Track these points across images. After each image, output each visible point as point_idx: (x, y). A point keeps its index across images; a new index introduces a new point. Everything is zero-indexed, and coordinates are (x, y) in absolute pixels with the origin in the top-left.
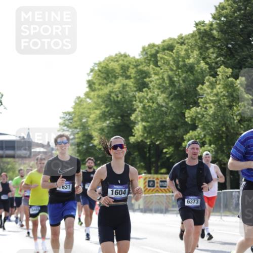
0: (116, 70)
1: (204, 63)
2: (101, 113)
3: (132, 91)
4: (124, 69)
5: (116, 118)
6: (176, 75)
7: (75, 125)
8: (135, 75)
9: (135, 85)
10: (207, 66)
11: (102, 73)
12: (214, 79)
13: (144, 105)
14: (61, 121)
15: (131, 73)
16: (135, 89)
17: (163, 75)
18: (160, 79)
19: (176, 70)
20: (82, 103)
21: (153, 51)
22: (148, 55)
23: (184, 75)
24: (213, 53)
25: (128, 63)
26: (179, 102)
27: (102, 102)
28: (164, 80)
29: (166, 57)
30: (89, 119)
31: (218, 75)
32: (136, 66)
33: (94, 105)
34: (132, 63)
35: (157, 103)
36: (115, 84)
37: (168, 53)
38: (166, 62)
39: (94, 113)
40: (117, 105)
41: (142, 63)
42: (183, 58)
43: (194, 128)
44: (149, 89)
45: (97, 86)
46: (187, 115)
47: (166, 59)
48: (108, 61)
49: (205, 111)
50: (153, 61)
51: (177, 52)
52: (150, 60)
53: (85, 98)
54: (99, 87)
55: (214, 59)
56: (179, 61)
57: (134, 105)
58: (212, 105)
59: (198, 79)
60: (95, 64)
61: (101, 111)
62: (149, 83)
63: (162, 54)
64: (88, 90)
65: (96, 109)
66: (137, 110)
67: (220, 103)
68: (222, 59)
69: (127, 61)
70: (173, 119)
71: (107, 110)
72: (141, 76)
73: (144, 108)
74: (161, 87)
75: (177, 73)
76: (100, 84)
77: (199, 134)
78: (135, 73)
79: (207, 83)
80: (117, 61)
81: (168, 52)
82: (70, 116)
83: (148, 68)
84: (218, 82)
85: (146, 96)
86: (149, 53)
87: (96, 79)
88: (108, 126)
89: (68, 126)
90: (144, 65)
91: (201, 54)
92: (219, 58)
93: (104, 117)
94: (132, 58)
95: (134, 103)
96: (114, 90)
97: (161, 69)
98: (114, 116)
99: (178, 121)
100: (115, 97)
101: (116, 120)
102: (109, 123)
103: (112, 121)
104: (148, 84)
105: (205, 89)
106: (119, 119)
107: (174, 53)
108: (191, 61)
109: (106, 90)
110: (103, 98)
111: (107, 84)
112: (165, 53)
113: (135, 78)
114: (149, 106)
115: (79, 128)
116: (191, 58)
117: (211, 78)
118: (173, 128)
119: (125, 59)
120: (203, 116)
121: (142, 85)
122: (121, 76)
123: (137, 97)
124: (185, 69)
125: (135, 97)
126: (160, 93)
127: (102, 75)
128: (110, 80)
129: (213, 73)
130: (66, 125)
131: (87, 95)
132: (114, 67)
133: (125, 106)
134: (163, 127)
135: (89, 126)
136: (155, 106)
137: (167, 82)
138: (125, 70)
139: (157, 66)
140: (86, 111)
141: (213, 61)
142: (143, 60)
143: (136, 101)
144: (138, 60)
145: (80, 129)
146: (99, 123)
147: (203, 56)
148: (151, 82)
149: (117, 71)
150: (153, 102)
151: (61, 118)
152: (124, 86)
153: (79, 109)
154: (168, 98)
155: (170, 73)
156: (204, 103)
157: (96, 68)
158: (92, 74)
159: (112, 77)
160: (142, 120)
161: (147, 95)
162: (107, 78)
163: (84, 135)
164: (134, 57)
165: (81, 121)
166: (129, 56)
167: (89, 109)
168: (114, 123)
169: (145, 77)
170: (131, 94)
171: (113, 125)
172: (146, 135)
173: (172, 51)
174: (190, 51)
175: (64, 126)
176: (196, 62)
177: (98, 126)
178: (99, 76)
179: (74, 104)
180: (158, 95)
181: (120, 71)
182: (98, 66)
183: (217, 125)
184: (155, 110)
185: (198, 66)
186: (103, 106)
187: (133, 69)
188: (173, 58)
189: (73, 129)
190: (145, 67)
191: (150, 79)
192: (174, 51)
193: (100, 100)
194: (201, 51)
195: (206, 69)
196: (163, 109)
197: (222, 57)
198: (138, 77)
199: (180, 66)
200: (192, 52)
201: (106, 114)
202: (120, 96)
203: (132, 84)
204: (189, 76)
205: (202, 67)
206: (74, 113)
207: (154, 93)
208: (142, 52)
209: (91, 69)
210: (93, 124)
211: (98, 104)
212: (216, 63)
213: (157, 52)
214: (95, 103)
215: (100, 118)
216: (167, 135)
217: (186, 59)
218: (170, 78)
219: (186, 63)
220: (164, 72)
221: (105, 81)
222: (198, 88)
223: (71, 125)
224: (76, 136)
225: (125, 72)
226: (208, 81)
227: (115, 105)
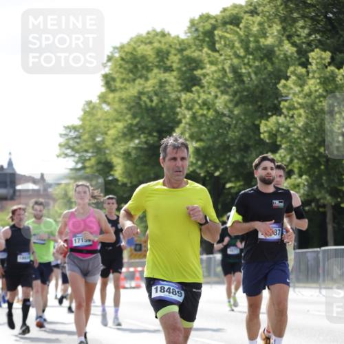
0: (148, 57)
1: (290, 45)
2: (125, 127)
3: (175, 91)
4: (162, 55)
5: (150, 134)
6: (244, 64)
8: (179, 66)
9: (180, 81)
10: (295, 49)
11: (127, 62)
12: (304, 70)
13: (194, 114)
14: (62, 140)
15: (172, 62)
16: (180, 88)
17: (224, 64)
18: (219, 70)
19: (245, 57)
20: (94, 111)
21: (208, 27)
22: (200, 33)
23: (257, 64)
24: (303, 27)
25: (167, 46)
26: (250, 107)
27: (127, 108)
28: (226, 72)
29: (228, 35)
30: (107, 137)
31: (310, 64)
32: (181, 51)
33: (114, 114)
34: (173, 46)
35: (216, 111)
36: (147, 79)
37: (231, 29)
38: (227, 43)
39: (115, 127)
40: (151, 114)
41: (190, 46)
42: (255, 36)
43: (275, 148)
44: (202, 87)
45: (118, 84)
46: (263, 128)
47: (228, 38)
48: (135, 43)
49: (291, 122)
50: (208, 42)
51: (246, 27)
52: (203, 41)
53: (100, 104)
54: (122, 85)
55: (305, 38)
56: (249, 41)
57: (177, 114)
58: (302, 111)
59: (280, 70)
60: (115, 48)
61: (126, 124)
62: (202, 77)
63: (222, 30)
64: (103, 90)
65: (118, 120)
66: (184, 121)
67: (316, 108)
68: (319, 37)
69: (165, 43)
70: (242, 135)
71: (135, 122)
72: (188, 66)
73: (194, 117)
74: (220, 84)
75: (246, 61)
76: (123, 80)
78: (179, 63)
79: (293, 78)
80: (151, 43)
81: (231, 27)
82: (76, 133)
83: (200, 53)
84: (311, 75)
85: (196, 98)
86: (201, 29)
87: (117, 72)
88: (136, 148)
89: (73, 148)
90: (194, 48)
91: (284, 29)
92: (313, 36)
93: (130, 133)
94: (174, 38)
95: (178, 110)
96: (146, 90)
97: (221, 55)
98: (147, 131)
100: (148, 101)
101: (150, 138)
102: (139, 144)
103: (144, 140)
104: (200, 80)
105: (290, 89)
106: (155, 136)
107: (240, 29)
108: (269, 41)
109: (133, 91)
110: (129, 103)
111: (134, 80)
112: (227, 29)
113: (179, 69)
114: (203, 115)
115: (91, 151)
116: (268, 37)
117: (300, 68)
118: (242, 150)
119: (163, 40)
120: (288, 129)
122: (157, 67)
123: (182, 100)
124: (259, 54)
125: (180, 101)
126: (219, 94)
127: (126, 66)
128: (139, 74)
129: (303, 60)
130: (70, 147)
131: (103, 98)
132: (145, 53)
133: (164, 115)
134: (226, 148)
135: (106, 148)
136: (211, 114)
137: (231, 75)
138: (163, 57)
139: (214, 50)
140: (102, 124)
141: (304, 40)
142: (192, 41)
143: (180, 107)
144: (183, 41)
145: (93, 152)
146: (122, 143)
147: (287, 33)
148: (205, 75)
149: (150, 60)
150: (209, 109)
151: (61, 135)
152: (162, 83)
153: (90, 121)
154: (231, 101)
155: (236, 61)
156: (289, 109)
157: (117, 55)
158: (109, 64)
159: (143, 68)
160: (192, 137)
161: (199, 97)
162: (134, 70)
163: (99, 163)
164: (178, 37)
165: (94, 139)
166: (169, 34)
167: (107, 120)
168: (146, 143)
169: (196, 68)
170: (173, 96)
171: (145, 146)
172: (200, 163)
173: (238, 25)
174: (266, 24)
175: (67, 149)
176: (277, 42)
177: (121, 147)
178: (121, 66)
179: (82, 113)
180: (216, 97)
181: (155, 58)
182: (120, 51)
183: (311, 144)
184: (211, 122)
185: (279, 50)
186: (129, 116)
187: (175, 55)
188: (240, 36)
189: (82, 154)
190: (194, 51)
191: (204, 71)
192: (241, 26)
193: (124, 106)
194: (284, 24)
195: (292, 53)
196: (225, 119)
197: (318, 33)
198: (184, 69)
199: (250, 50)
200: (270, 27)
201: (133, 128)
202: (155, 99)
203: (174, 80)
204: (264, 65)
205: (287, 51)
206: (82, 127)
207: (210, 93)
208: (190, 28)
209: (108, 56)
210: (113, 145)
211: (121, 113)
212: (309, 44)
213: (214, 28)
214: (116, 110)
215: (125, 135)
216: (232, 160)
217: (262, 37)
218: (234, 70)
219: (261, 44)
220: (225, 59)
221: (131, 75)
222: (280, 86)
223: (77, 147)
224: (87, 164)
225: (162, 61)
226: (293, 73)
227: (148, 114)
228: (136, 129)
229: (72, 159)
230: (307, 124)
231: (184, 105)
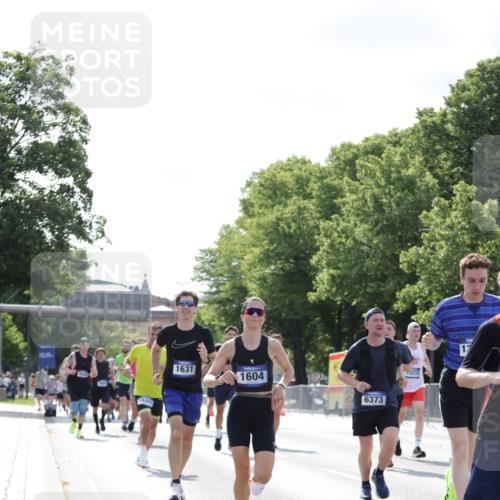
0: (287, 184)
1: (431, 176)
2: (262, 253)
3: (314, 218)
4: (302, 183)
5: (287, 260)
6: (385, 194)
7: (220, 270)
8: (318, 193)
9: (319, 209)
10: (436, 181)
11: (266, 188)
12: (447, 202)
13: (333, 241)
14: (198, 264)
15: (312, 190)
16: (318, 215)
17: (364, 193)
18: (360, 199)
19: (385, 186)
20: (231, 236)
21: (349, 155)
22: (341, 162)
23: (399, 194)
24: (445, 160)
25: (307, 173)
26: (390, 237)
27: (264, 234)
28: (366, 201)
29: (370, 165)
30: (243, 262)
31: (454, 195)
32: (321, 178)
33: (251, 239)
34: (314, 174)
35: (354, 239)
36: (286, 206)
37: (373, 159)
38: (369, 172)
39: (251, 252)
40: (289, 240)
41: (330, 174)
42: (397, 166)
43: (413, 279)
45: (256, 209)
46: (402, 258)
47: (370, 168)
48: (275, 169)
49: (432, 254)
50: (349, 171)
51: (387, 157)
52: (344, 169)
53: (237, 228)
54: (260, 211)
55: (448, 170)
56: (391, 172)
57: (316, 241)
58: (443, 243)
59: (420, 202)
60: (254, 174)
61: (262, 250)
62: (342, 206)
63: (363, 159)
64: (241, 214)
65: (254, 246)
66: (321, 248)
67: (457, 240)
68: (461, 170)
69: (305, 171)
70: (380, 264)
71: (272, 248)
72: (328, 194)
73: (332, 246)
74: (360, 212)
75: (387, 191)
76: (261, 206)
77: (421, 290)
78: (319, 190)
79: (436, 209)
80: (291, 170)
81: (373, 156)
82: (212, 257)
83: (340, 181)
84: (454, 207)
85: (335, 226)
86: (342, 158)
87: (255, 198)
88: (273, 274)
89: (208, 272)
90: (335, 176)
91: (426, 160)
92: (456, 169)
93: (266, 258)
94: (314, 166)
95: (316, 237)
96: (285, 216)
97: (362, 184)
98: (283, 257)
99: (388, 267)
100: (285, 227)
101: (286, 265)
102: (275, 270)
103: (280, 266)
104: (340, 208)
105: (432, 218)
106: (291, 263)
107: (382, 159)
108: (411, 171)
109: (271, 216)
110: (267, 229)
111: (273, 206)
112: (368, 158)
113: (318, 197)
114: (340, 243)
115: (226, 275)
116: (409, 167)
117: (442, 200)
118: (380, 280)
119: (304, 168)
120: (428, 261)
121: (330, 210)
122: (296, 193)
123: (321, 227)
124: (400, 184)
125: (318, 228)
126: (358, 223)
127: (264, 192)
128: (278, 200)
129: (445, 192)
130: (205, 271)
131: (240, 223)
132: (284, 179)
133: (301, 241)
134: (363, 277)
135: (242, 273)
136: (349, 243)
137: (371, 205)
139: (355, 178)
140: (238, 248)
141: (446, 172)
142: (333, 170)
143: (319, 234)
144: (324, 168)
145: (228, 277)
146: (258, 268)
147: (429, 165)
148: (344, 205)
149: (290, 186)
150: (347, 238)
152: (301, 210)
153: (226, 245)
154: (371, 230)
155: (376, 190)
156: (430, 240)
157: (256, 181)
158: (248, 189)
159: (282, 195)
160: (329, 265)
161: (338, 225)
162: (273, 196)
163: (234, 287)
164: (318, 164)
165: (230, 264)
166: (309, 161)
167: (244, 245)
168: (282, 269)
169: (335, 197)
170: (312, 223)
171: (281, 272)
172: (334, 289)
173: (380, 155)
174: (408, 155)
175: (203, 272)
176: (418, 173)
177: (256, 273)
178: (260, 193)
179: (219, 237)
180: (356, 225)
181: (294, 185)
182: (260, 177)
183: (450, 277)
184: (349, 250)
185: (421, 181)
186: (266, 242)
187: (316, 182)
188: (381, 167)
189: (217, 278)
190: (335, 179)
191: (344, 199)
192: (383, 155)
193: (261, 232)
194: (426, 156)
195: (434, 185)
196: (365, 248)
197: (461, 166)
198: (324, 196)
199: (392, 180)
200: (412, 158)
201: (270, 253)
202: (293, 225)
203: (313, 207)
204: (406, 195)
205: (428, 183)
206: (218, 251)
207: (349, 222)
208: (330, 156)
209: (247, 181)
210: (249, 270)
211: (258, 239)
212: (451, 176)
213: (356, 157)
214: (253, 236)
215: (261, 260)
216: (368, 290)
217: (403, 168)
218: (376, 199)
219: (402, 174)
220: (366, 188)
221: (270, 201)
222: (421, 217)
223: (213, 271)
224: (222, 288)
225: (302, 187)
226: (437, 204)
227: (285, 239)
228: (272, 254)
229: (207, 282)
230: (448, 256)
231: (323, 232)
